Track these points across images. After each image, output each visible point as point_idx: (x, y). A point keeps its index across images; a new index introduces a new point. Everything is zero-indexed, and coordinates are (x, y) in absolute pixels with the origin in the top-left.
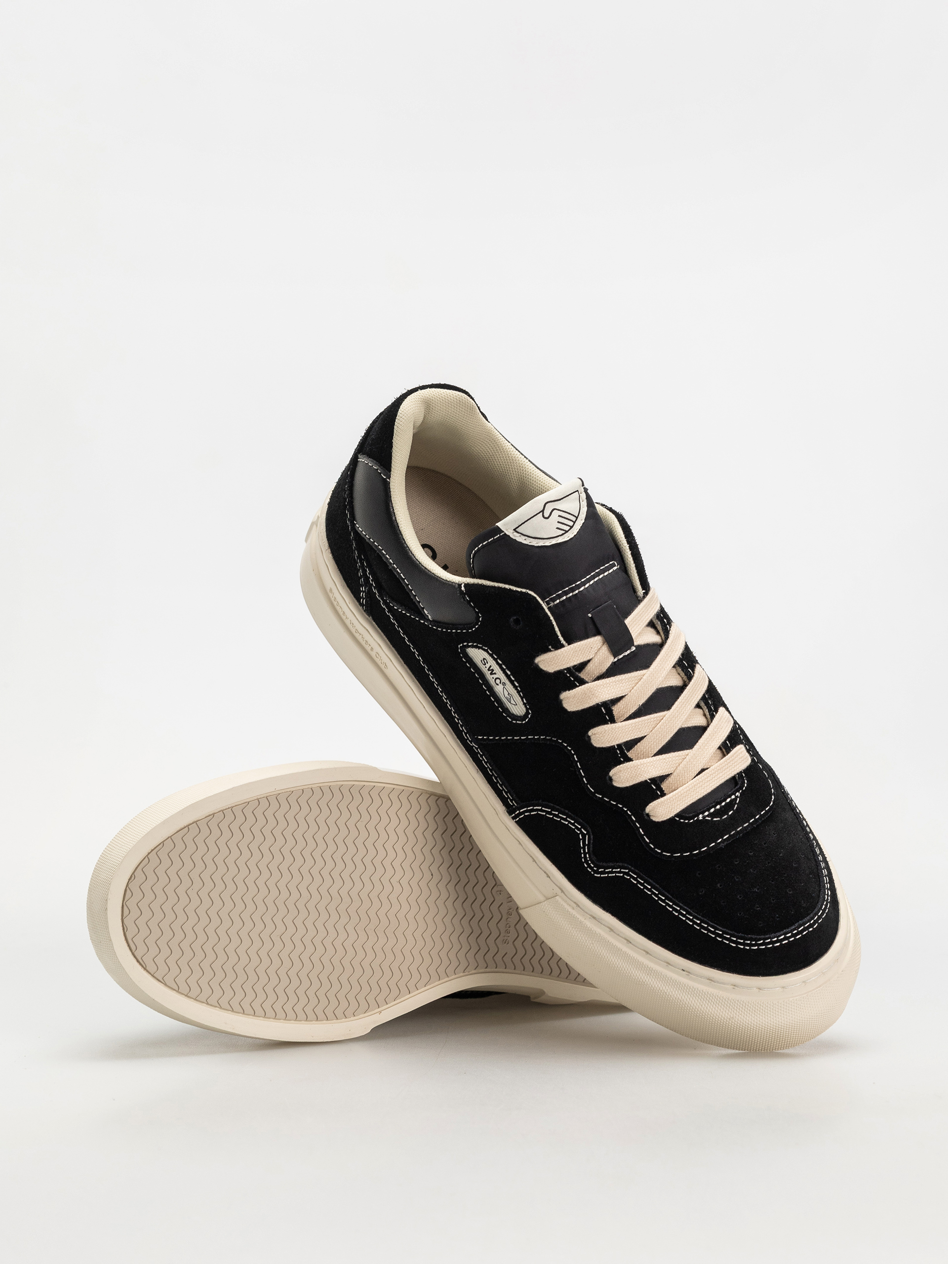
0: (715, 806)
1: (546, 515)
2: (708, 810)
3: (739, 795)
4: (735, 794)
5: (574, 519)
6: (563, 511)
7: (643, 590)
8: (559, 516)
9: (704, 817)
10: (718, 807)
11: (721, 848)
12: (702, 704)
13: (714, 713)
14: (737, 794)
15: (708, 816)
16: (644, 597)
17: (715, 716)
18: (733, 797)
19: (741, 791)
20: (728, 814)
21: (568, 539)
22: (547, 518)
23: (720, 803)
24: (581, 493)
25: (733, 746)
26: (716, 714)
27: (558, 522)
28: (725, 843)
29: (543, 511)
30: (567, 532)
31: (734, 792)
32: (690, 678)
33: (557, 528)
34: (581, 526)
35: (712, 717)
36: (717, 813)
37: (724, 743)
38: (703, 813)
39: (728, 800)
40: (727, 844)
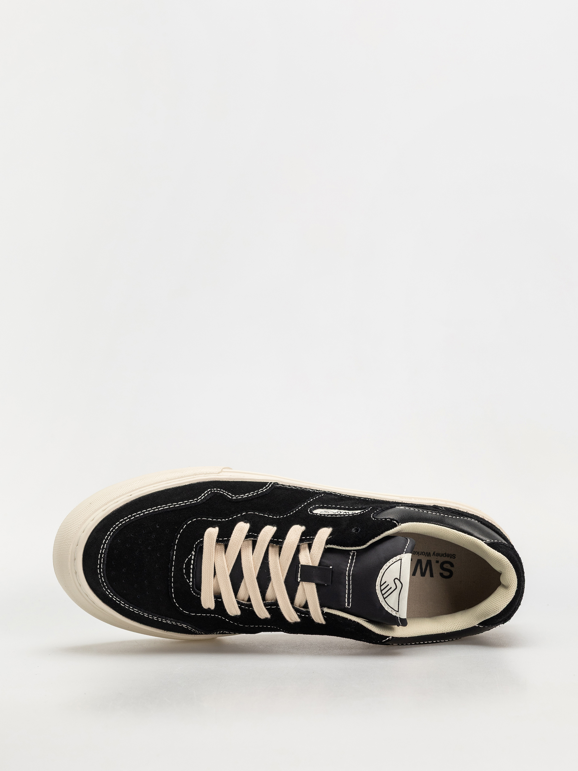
0: (193, 565)
1: (396, 580)
2: (194, 560)
3: (190, 584)
4: (192, 582)
5: (385, 596)
6: (392, 592)
7: (326, 612)
8: (391, 588)
9: (192, 555)
10: (192, 566)
11: (170, 551)
12: (249, 603)
13: (239, 605)
14: (191, 584)
15: (191, 557)
16: (322, 610)
17: (238, 604)
18: (191, 580)
19: (191, 586)
20: (184, 569)
21: (377, 584)
22: (395, 579)
23: (193, 569)
24: (396, 613)
25: (216, 602)
26: (238, 606)
27: (388, 585)
28: (171, 555)
29: (399, 580)
30: (381, 586)
31: (194, 582)
32: (265, 605)
33: (386, 582)
34: (379, 598)
35: (238, 603)
36: (189, 563)
37: (221, 598)
38: (195, 556)
39: (191, 575)
40: (170, 555)
